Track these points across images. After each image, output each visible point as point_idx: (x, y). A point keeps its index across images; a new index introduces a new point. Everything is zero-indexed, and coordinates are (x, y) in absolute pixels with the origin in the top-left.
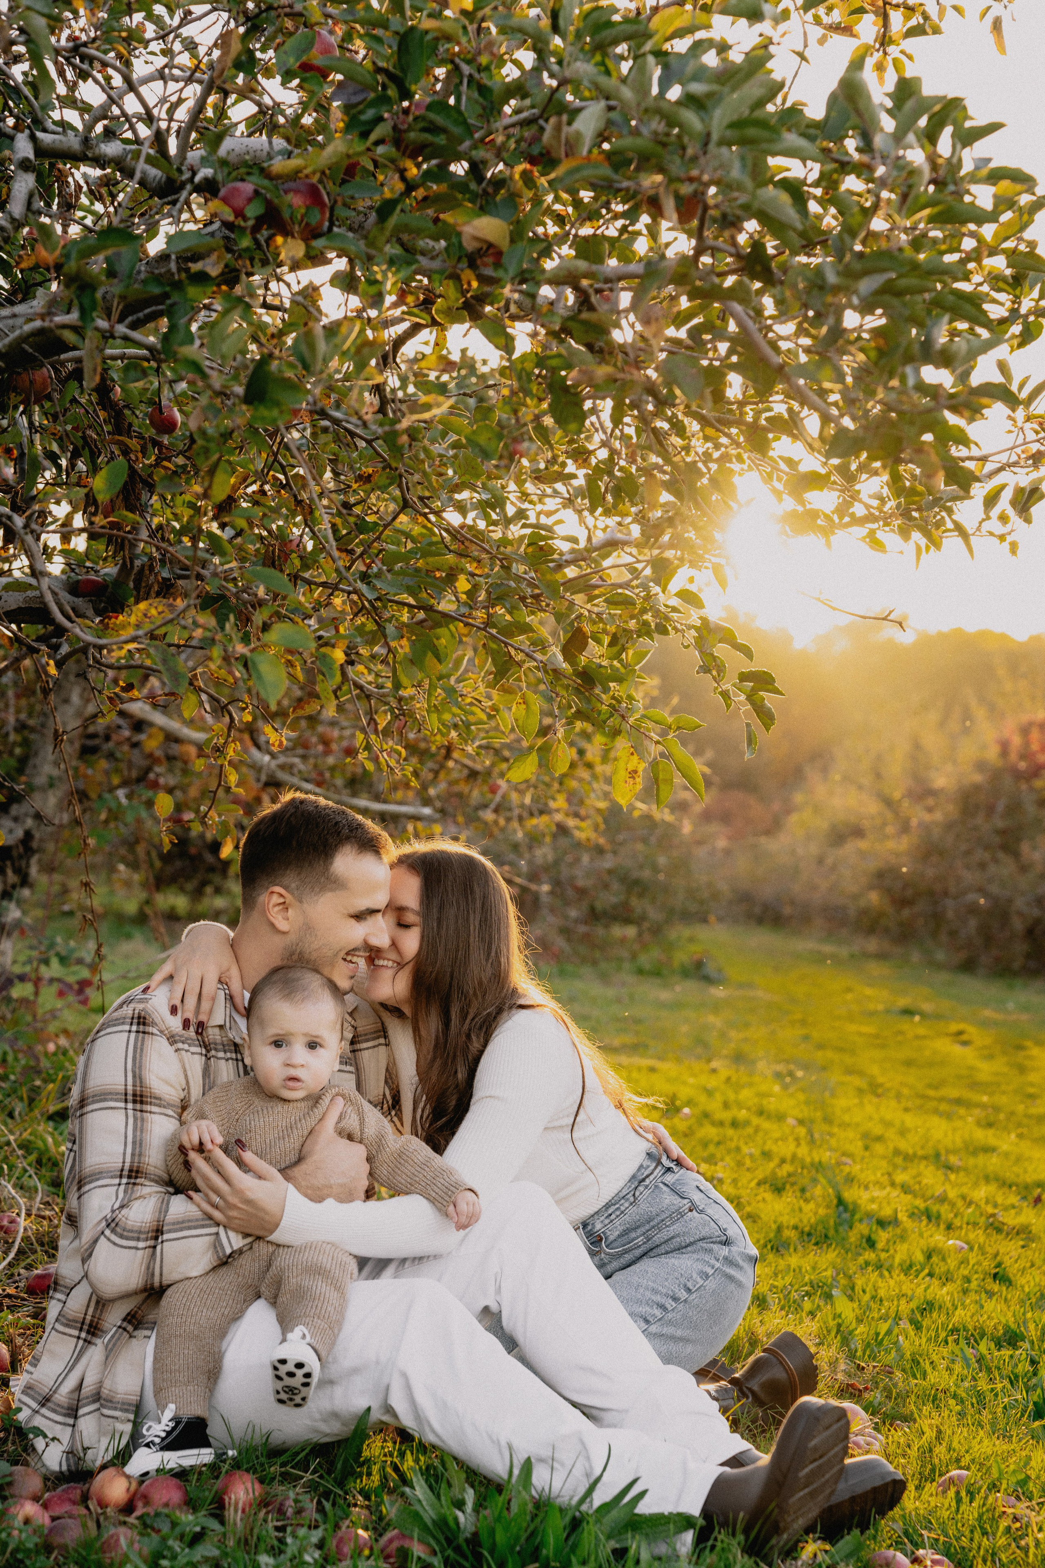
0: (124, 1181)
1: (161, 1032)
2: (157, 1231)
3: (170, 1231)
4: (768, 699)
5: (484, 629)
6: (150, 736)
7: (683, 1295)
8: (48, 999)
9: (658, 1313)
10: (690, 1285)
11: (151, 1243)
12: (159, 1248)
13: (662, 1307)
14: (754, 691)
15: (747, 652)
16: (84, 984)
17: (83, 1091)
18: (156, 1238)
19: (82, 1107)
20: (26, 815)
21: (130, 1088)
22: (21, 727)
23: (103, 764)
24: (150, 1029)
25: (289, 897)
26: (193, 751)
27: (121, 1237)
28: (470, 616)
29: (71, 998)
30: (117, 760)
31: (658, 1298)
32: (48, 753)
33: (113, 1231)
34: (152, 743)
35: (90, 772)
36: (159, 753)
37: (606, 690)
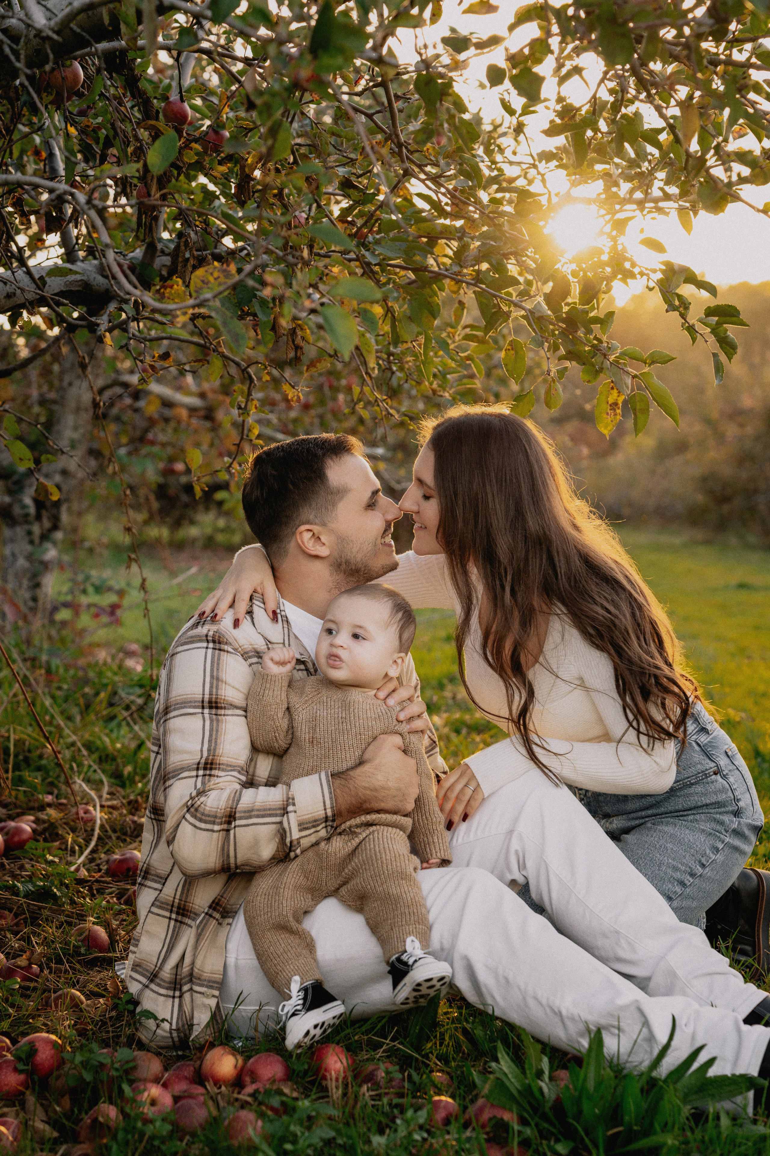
0: (201, 772)
1: (235, 649)
2: (230, 816)
3: (241, 818)
4: (731, 331)
5: (475, 285)
6: (149, 403)
7: (699, 870)
8: (85, 620)
9: (678, 889)
10: (703, 860)
11: (225, 826)
12: (232, 832)
13: (682, 883)
14: (719, 324)
15: (712, 289)
16: (114, 608)
17: (167, 699)
18: (229, 823)
19: (166, 714)
20: (55, 472)
21: (207, 697)
22: (43, 402)
23: (113, 427)
24: (226, 647)
25: (316, 528)
26: (184, 413)
27: (200, 820)
28: (459, 273)
29: (105, 619)
30: (124, 423)
31: (678, 875)
32: (69, 420)
33: (195, 817)
34: (152, 409)
35: (102, 434)
36: (156, 416)
37: (589, 331)
